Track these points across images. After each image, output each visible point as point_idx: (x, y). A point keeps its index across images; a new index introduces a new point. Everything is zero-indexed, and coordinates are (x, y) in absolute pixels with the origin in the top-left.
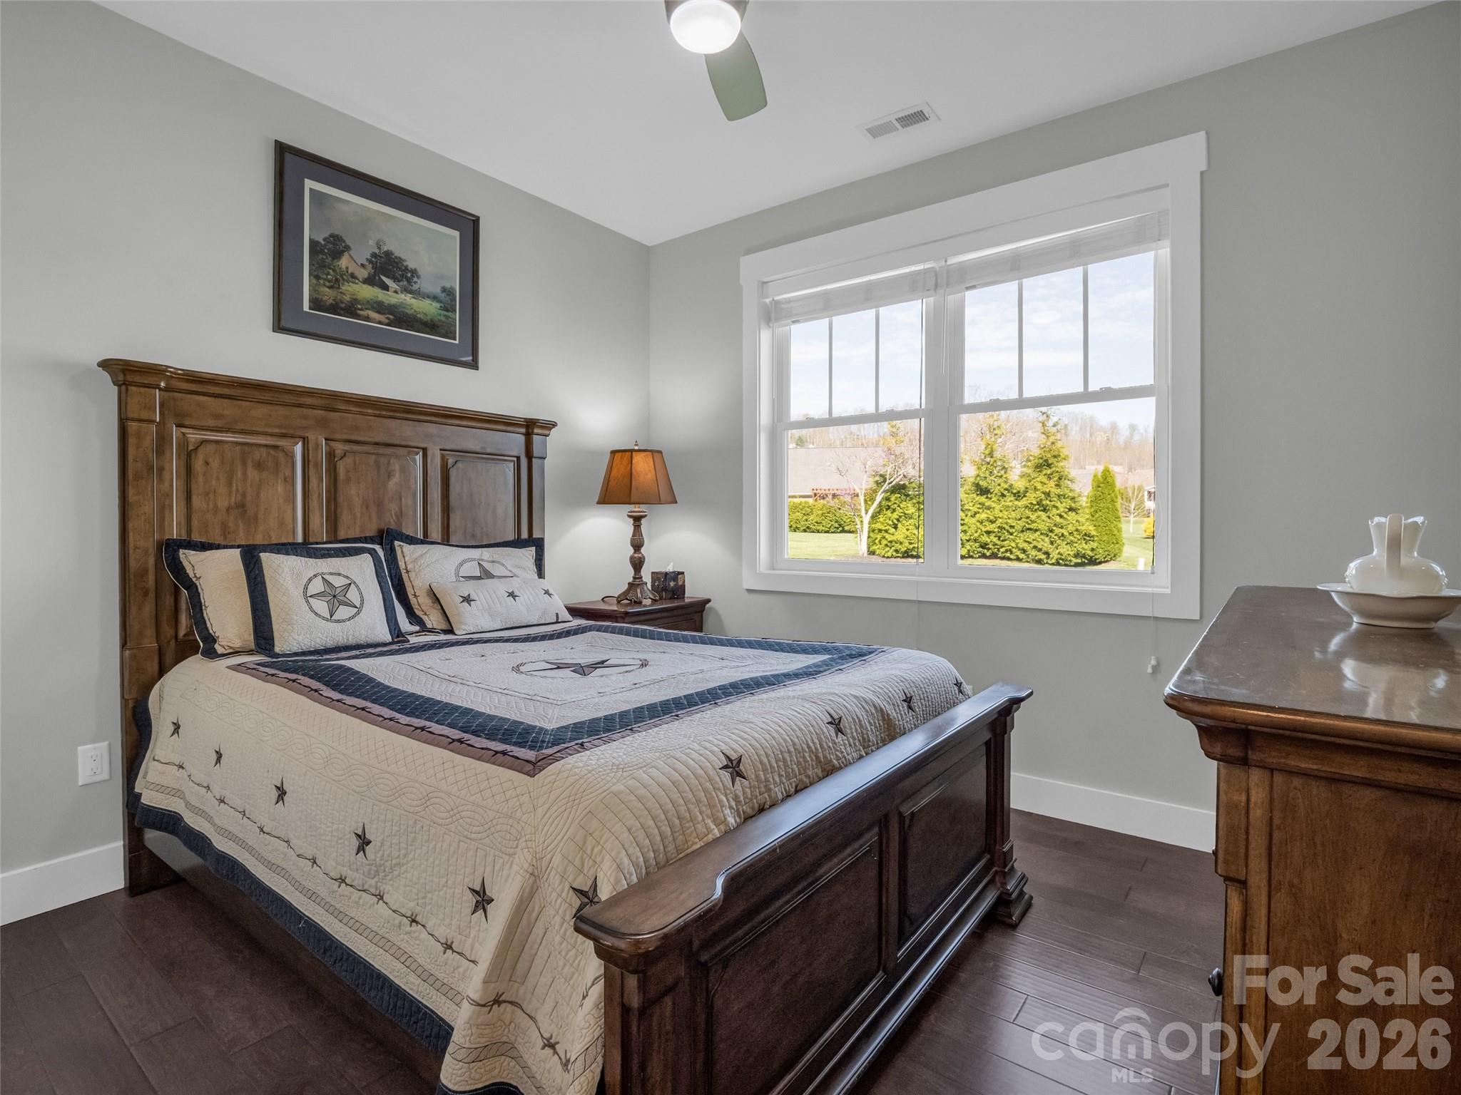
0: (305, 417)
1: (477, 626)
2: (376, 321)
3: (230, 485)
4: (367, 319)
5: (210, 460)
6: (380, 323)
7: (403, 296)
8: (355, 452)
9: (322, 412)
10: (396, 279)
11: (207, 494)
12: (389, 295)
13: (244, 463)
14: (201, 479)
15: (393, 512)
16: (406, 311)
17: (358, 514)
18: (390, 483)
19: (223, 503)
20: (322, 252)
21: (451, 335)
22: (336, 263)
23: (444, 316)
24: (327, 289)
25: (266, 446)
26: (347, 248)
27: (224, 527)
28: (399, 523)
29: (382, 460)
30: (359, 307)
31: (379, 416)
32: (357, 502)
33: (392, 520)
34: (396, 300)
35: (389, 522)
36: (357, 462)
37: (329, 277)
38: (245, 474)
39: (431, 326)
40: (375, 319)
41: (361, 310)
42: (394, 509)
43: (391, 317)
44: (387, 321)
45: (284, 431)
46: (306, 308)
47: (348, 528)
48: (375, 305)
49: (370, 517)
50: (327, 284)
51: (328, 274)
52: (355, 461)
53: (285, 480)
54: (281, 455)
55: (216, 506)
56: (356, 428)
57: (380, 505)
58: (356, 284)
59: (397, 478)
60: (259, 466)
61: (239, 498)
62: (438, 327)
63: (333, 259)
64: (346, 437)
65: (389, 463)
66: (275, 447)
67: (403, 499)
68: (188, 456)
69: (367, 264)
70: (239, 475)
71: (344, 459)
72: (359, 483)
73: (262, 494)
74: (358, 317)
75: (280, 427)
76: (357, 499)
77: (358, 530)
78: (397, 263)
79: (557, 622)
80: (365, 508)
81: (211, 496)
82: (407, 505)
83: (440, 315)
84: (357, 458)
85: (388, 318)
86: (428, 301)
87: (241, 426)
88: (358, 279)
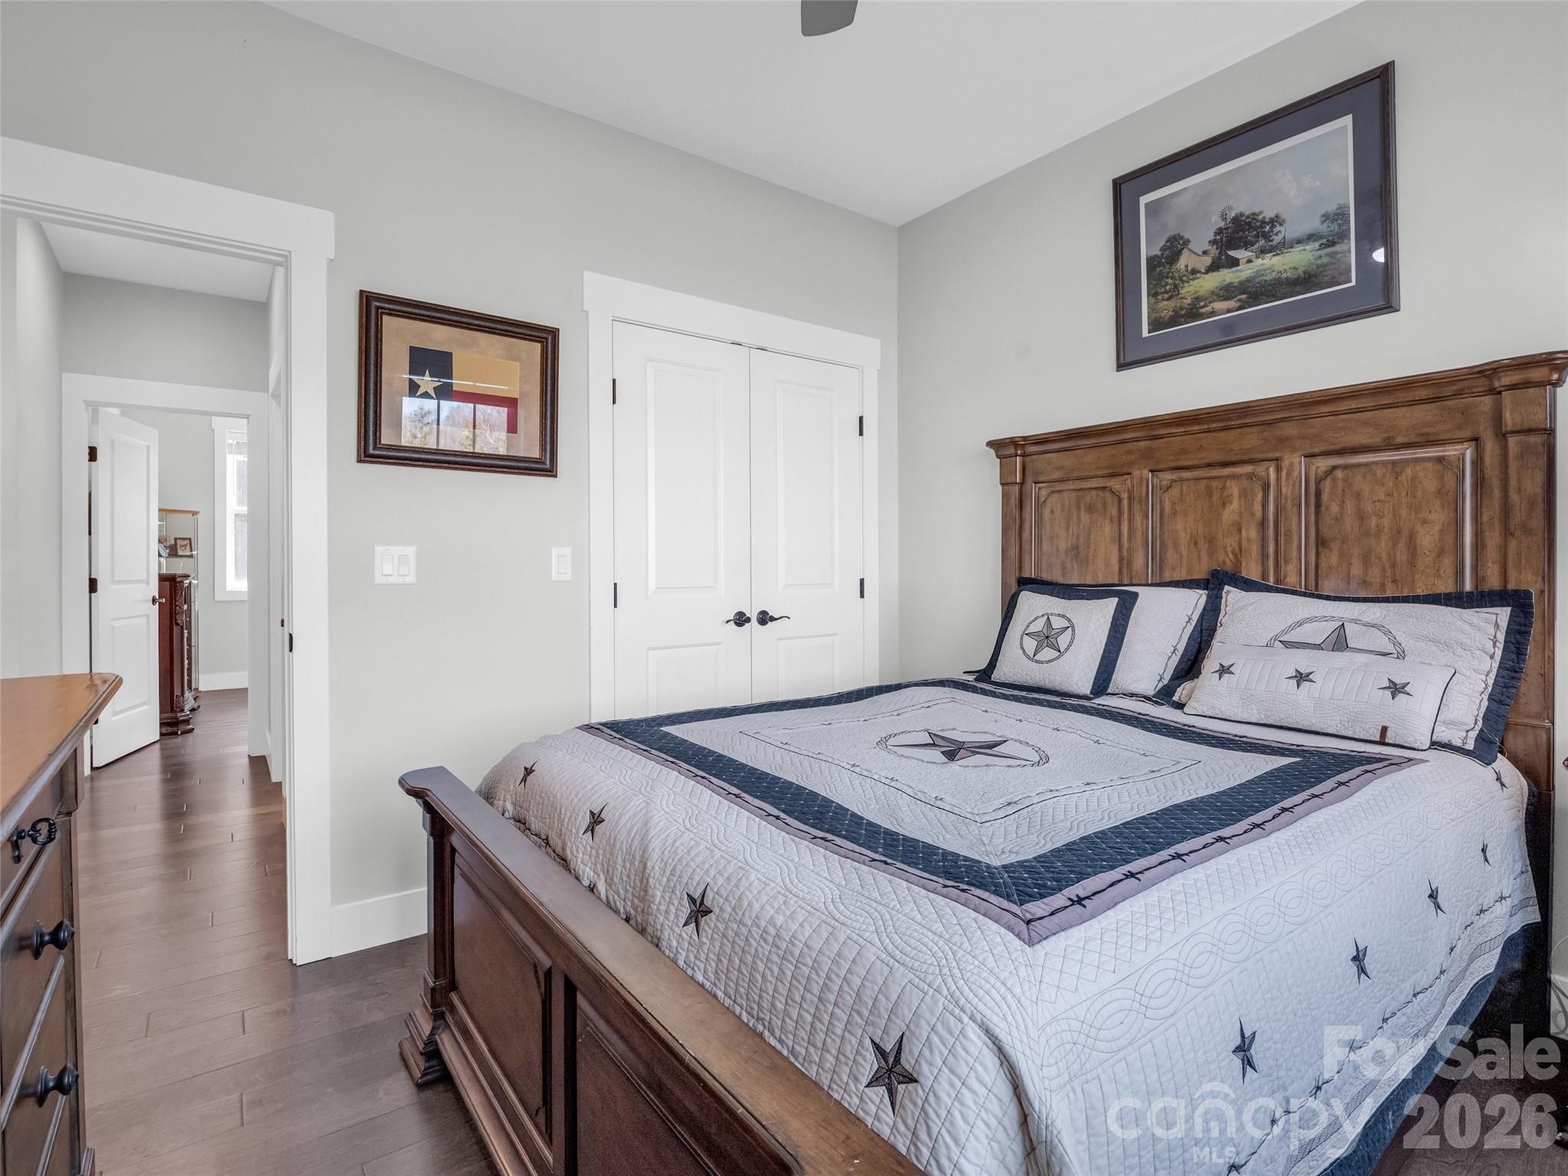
0: (1130, 452)
1: (1213, 708)
2: (1224, 310)
3: (1068, 529)
4: (1213, 313)
5: (1054, 509)
6: (1229, 311)
7: (1260, 261)
8: (1181, 480)
9: (1148, 442)
10: (1247, 245)
11: (1052, 538)
12: (1241, 271)
13: (1079, 508)
14: (1048, 524)
15: (1229, 549)
16: (1265, 278)
17: (1185, 553)
18: (1226, 512)
19: (1063, 545)
20: (1160, 264)
21: (1343, 278)
22: (1174, 268)
23: (1327, 255)
24: (1166, 303)
25: (1096, 488)
26: (1187, 242)
27: (1064, 568)
28: (1238, 564)
29: (1215, 484)
30: (1202, 304)
31: (1209, 431)
32: (1183, 538)
33: (1227, 560)
34: (1251, 271)
35: (1224, 562)
36: (1185, 491)
37: (1168, 287)
38: (1079, 518)
39: (1307, 280)
40: (1222, 309)
41: (1203, 307)
42: (1231, 545)
43: (1244, 296)
44: (1238, 304)
45: (1110, 471)
46: (1145, 334)
47: (1173, 569)
48: (1221, 293)
49: (1199, 555)
50: (1166, 296)
51: (1167, 284)
52: (1182, 490)
53: (1112, 521)
54: (1108, 495)
55: (1058, 549)
56: (1183, 452)
57: (1211, 541)
58: (1198, 278)
59: (1235, 504)
60: (1090, 509)
61: (1074, 541)
62: (1315, 276)
63: (1171, 264)
64: (1171, 464)
65: (1223, 488)
66: (1104, 488)
67: (1243, 532)
68: (1040, 505)
69: (1210, 247)
70: (1075, 519)
71: (1170, 490)
72: (1186, 515)
73: (1092, 537)
74: (1201, 316)
75: (1108, 468)
76: (1184, 535)
77: (1184, 571)
78: (1249, 224)
79: (1382, 743)
80: (1192, 545)
81: (1055, 540)
82: (1248, 540)
83: (1320, 257)
84: (1184, 487)
85: (1239, 300)
86: (1299, 248)
87: (1076, 474)
88: (1200, 272)
